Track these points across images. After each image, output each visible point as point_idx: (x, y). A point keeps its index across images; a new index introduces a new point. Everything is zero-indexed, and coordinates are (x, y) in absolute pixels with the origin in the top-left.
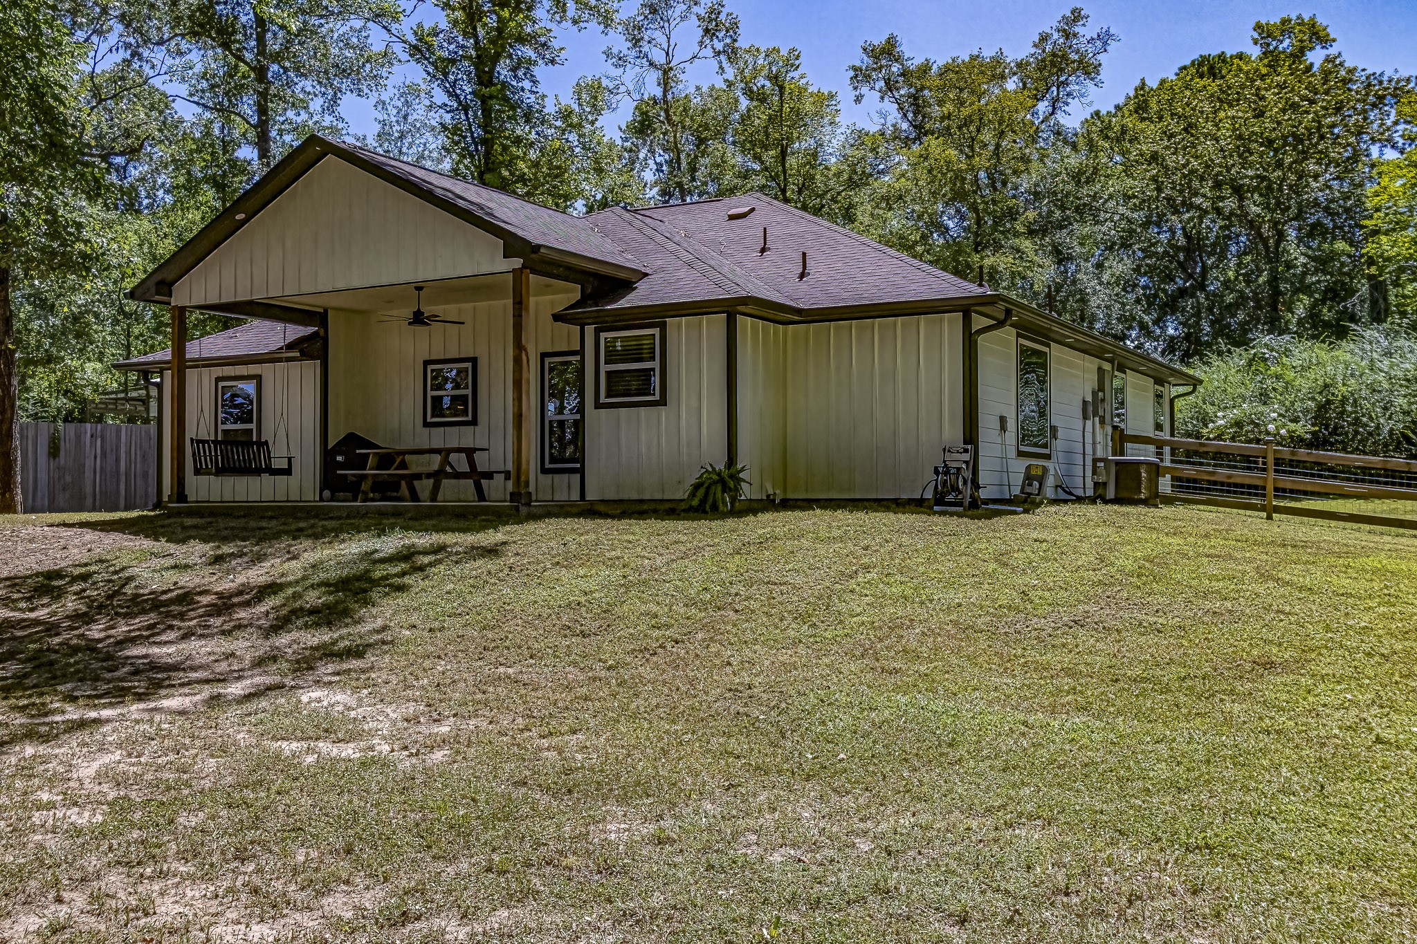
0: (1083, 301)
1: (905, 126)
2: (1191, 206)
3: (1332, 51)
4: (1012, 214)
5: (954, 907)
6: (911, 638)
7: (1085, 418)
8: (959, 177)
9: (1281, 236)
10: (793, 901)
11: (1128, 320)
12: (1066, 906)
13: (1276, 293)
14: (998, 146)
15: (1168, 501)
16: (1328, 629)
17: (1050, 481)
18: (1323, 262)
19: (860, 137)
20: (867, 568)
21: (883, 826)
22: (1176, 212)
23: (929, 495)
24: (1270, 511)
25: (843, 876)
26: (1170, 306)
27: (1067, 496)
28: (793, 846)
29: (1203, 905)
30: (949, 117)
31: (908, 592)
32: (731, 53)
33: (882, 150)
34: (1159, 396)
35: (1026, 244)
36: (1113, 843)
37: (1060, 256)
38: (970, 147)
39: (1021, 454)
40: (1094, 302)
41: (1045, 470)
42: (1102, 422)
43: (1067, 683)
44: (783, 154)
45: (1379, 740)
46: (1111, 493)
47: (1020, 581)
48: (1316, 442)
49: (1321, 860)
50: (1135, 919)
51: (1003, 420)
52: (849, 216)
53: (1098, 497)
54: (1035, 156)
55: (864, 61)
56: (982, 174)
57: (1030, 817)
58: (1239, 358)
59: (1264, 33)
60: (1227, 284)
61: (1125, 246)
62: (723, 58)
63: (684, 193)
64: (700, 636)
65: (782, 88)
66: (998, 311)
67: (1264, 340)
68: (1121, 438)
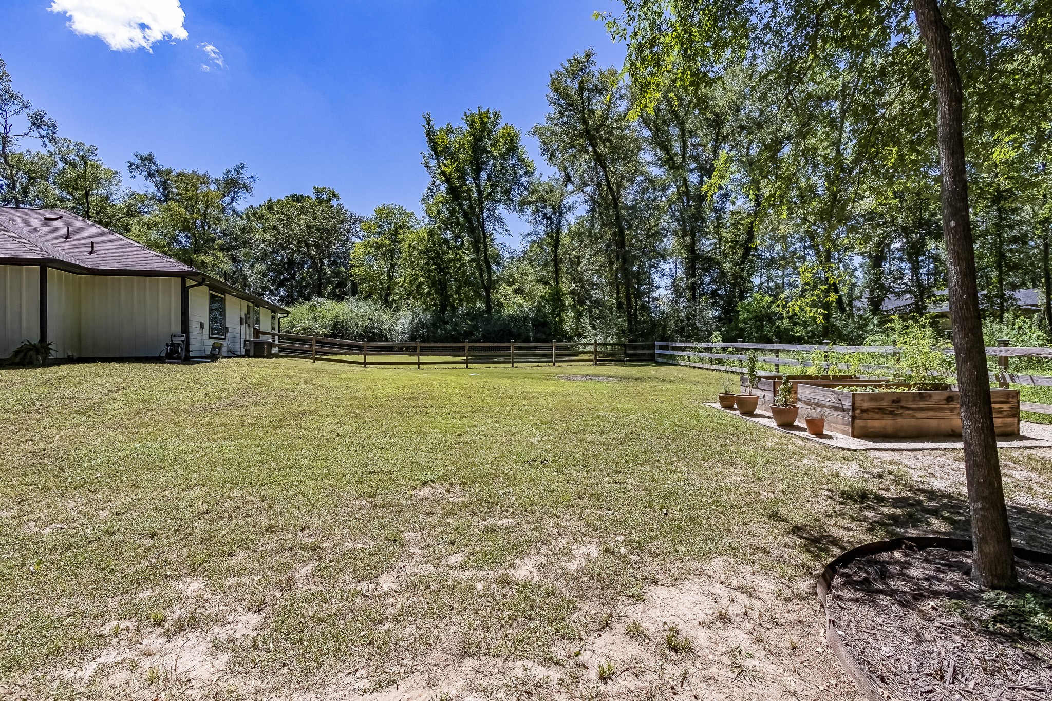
0: (245, 278)
1: (159, 194)
2: (289, 248)
3: (340, 202)
4: (213, 240)
5: (151, 531)
6: (146, 418)
7: (241, 324)
8: (186, 220)
9: (322, 263)
10: (54, 550)
11: (264, 288)
12: (205, 518)
13: (321, 284)
14: (205, 211)
15: (276, 356)
16: (326, 399)
17: (224, 349)
18: (337, 274)
19: (134, 195)
20: (125, 388)
21: (117, 503)
22: (283, 249)
23: (163, 354)
24: (314, 360)
25: (88, 531)
26: (281, 284)
27: (232, 354)
28: (59, 523)
29: (265, 505)
30: (181, 194)
31: (147, 397)
32: (53, 140)
33: (146, 202)
34: (273, 317)
35: (219, 253)
36: (232, 489)
37: (235, 260)
38: (192, 209)
39: (210, 338)
40: (250, 280)
41: (222, 345)
42: (249, 326)
43: (221, 428)
44: (87, 194)
45: (338, 435)
46: (252, 353)
47: (204, 390)
48: (333, 335)
49: (312, 479)
50: (236, 517)
51: (202, 324)
52: (127, 228)
53: (247, 355)
54: (224, 218)
55: (137, 161)
56: (198, 222)
57: (195, 485)
58: (306, 305)
59: (317, 191)
60: (303, 278)
61: (263, 259)
62: (47, 140)
63: (17, 203)
64: (12, 427)
65: (86, 163)
66: (199, 278)
67: (316, 299)
68: (257, 333)
